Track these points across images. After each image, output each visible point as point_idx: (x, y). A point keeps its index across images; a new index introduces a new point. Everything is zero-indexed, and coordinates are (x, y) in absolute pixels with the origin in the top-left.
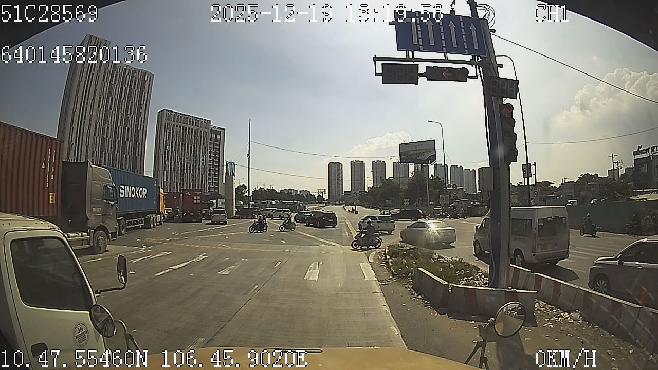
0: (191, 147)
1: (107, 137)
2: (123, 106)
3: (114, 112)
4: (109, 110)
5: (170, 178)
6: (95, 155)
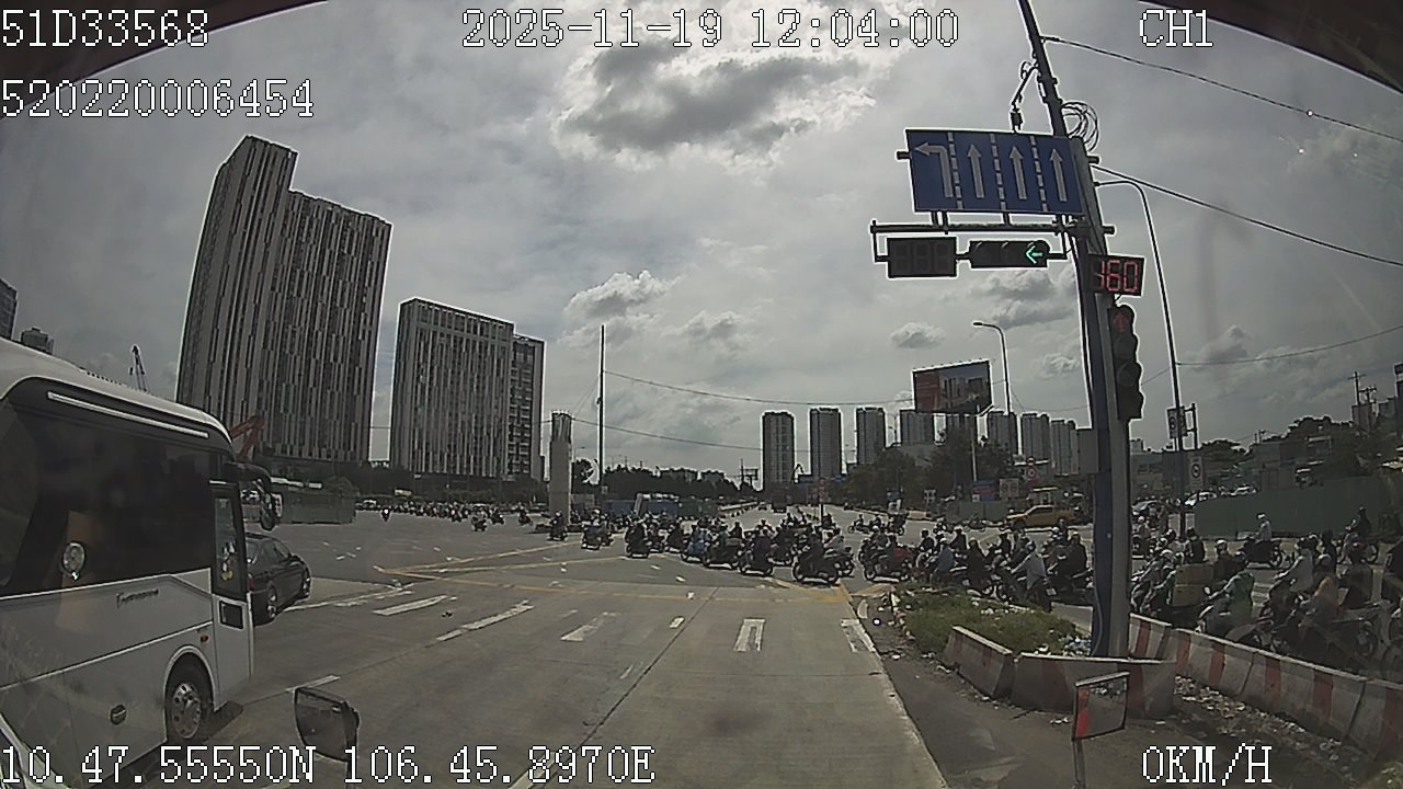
0: (472, 380)
1: (291, 352)
2: (325, 290)
3: (306, 301)
4: (295, 295)
5: (428, 444)
6: (265, 390)
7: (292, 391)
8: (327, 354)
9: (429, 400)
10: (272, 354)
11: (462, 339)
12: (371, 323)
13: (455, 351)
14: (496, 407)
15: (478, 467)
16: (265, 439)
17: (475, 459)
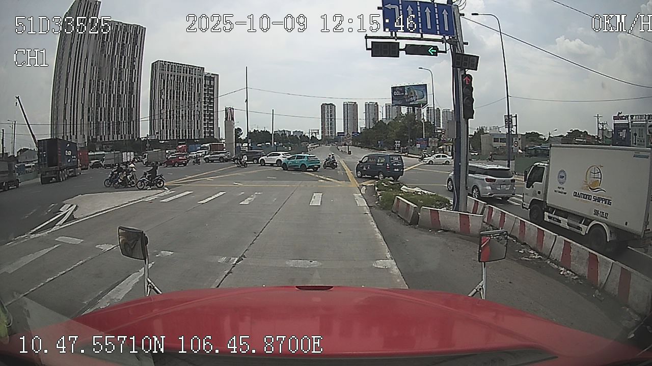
0: (186, 95)
1: (102, 92)
2: (116, 61)
3: (107, 69)
4: (102, 66)
5: (167, 126)
6: (91, 111)
7: (103, 110)
8: (119, 91)
9: (167, 106)
10: (93, 94)
11: (180, 76)
13: (177, 82)
14: (198, 106)
15: (190, 135)
16: (92, 135)
17: (189, 131)
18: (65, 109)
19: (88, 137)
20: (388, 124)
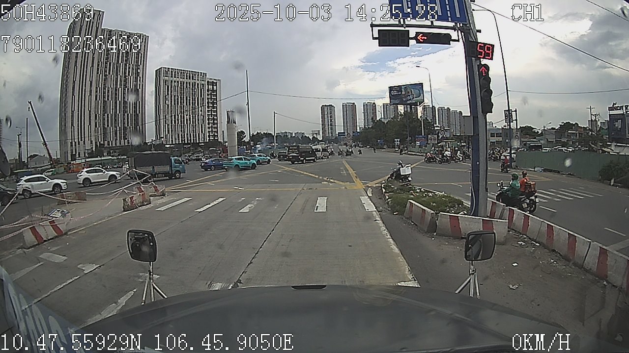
0: (190, 100)
1: (108, 99)
2: (121, 70)
3: (113, 76)
4: (108, 74)
5: (172, 131)
6: (98, 118)
7: (110, 116)
8: (124, 98)
9: (171, 111)
10: (100, 101)
11: (184, 82)
12: (143, 81)
13: (181, 88)
14: (201, 111)
15: (195, 139)
16: (100, 141)
17: (193, 135)
18: (72, 116)
19: (96, 143)
20: (387, 123)
